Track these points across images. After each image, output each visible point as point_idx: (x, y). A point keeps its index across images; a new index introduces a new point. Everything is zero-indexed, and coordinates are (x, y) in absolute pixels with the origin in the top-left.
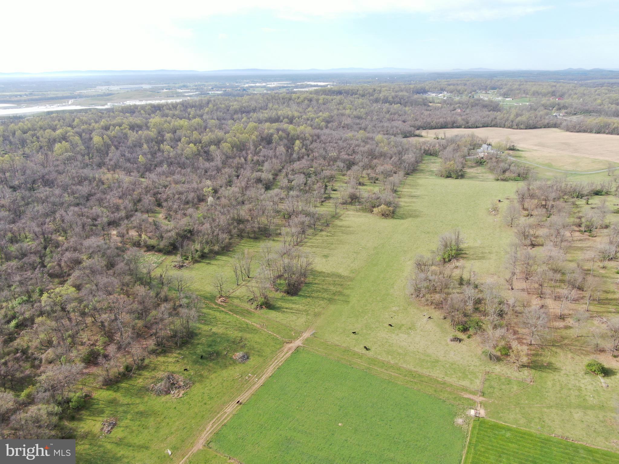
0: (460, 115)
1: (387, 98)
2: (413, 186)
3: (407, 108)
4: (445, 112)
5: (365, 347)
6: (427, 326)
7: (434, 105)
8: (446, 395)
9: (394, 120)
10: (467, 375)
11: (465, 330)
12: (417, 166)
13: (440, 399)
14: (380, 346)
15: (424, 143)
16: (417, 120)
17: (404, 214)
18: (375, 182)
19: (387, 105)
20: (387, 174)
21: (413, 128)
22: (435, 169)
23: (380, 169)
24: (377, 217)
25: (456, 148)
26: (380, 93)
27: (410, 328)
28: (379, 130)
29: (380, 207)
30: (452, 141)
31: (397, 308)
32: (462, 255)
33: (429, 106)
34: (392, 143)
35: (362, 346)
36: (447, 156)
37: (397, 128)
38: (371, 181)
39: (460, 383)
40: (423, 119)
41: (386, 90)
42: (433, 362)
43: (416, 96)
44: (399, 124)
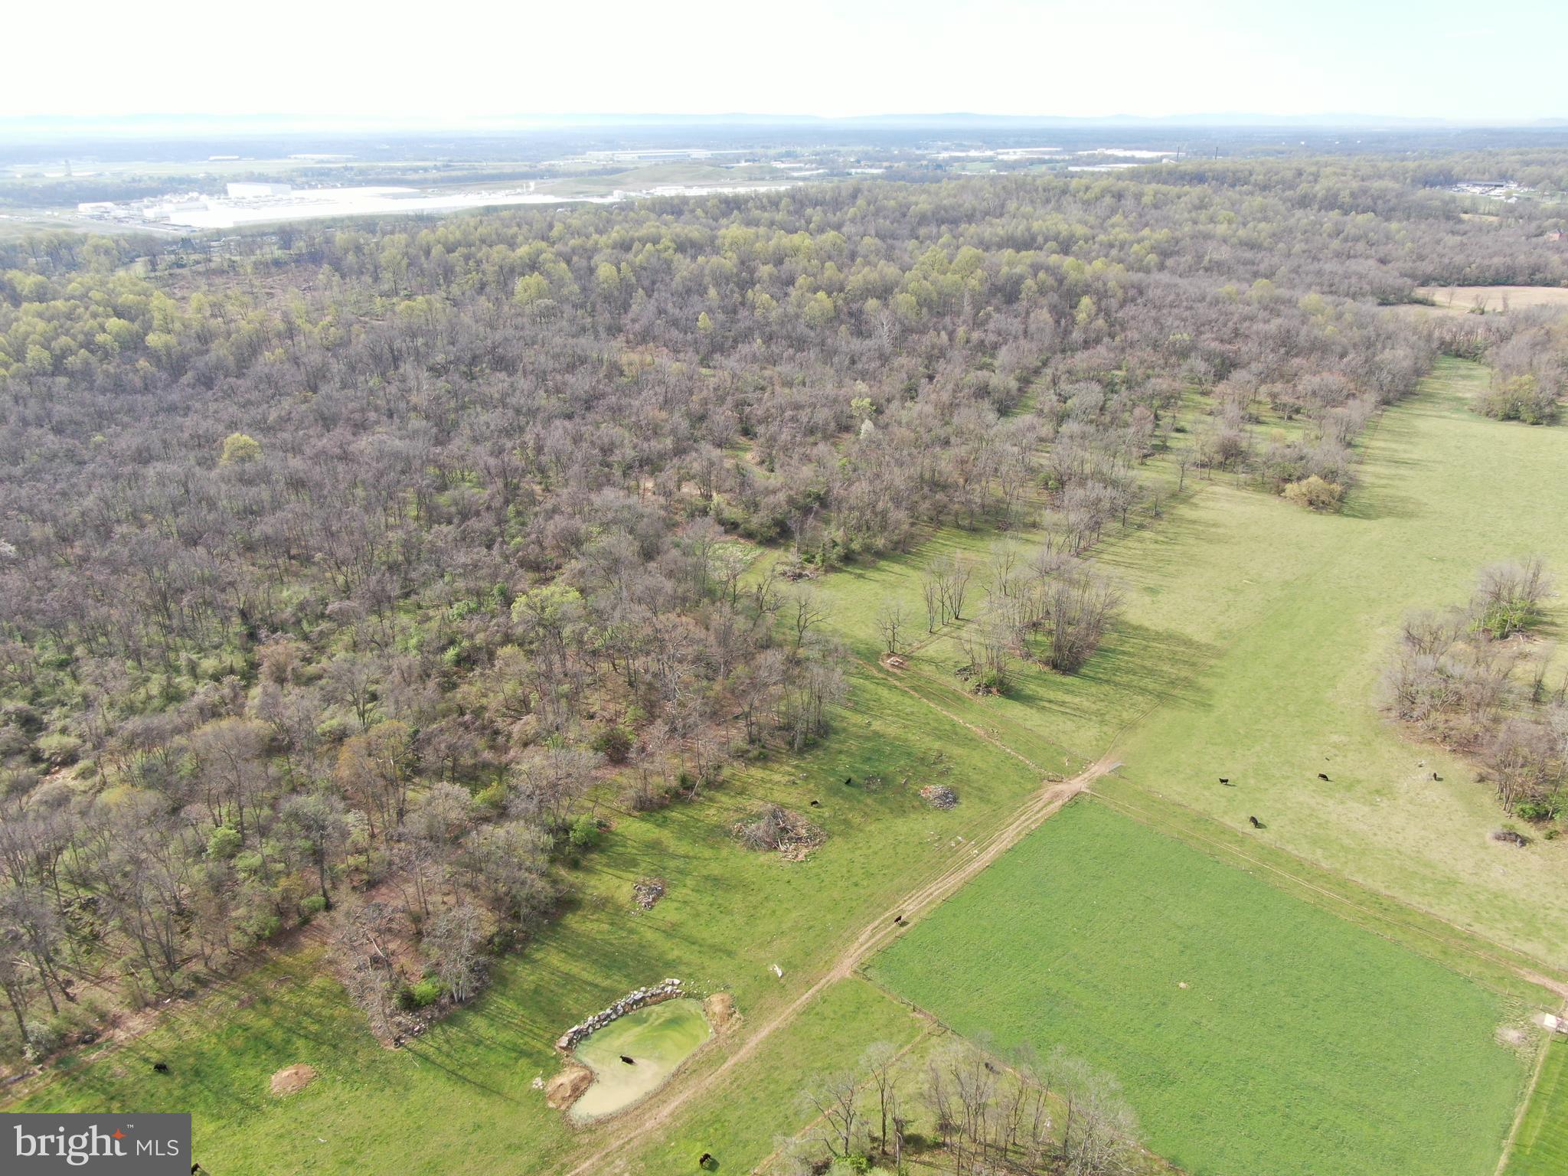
0: (1558, 250)
1: (1336, 196)
2: (1400, 434)
3: (1394, 226)
4: (1511, 240)
5: (1253, 820)
6: (1427, 792)
7: (1477, 218)
8: (1475, 968)
9: (1355, 257)
10: (1540, 929)
11: (1540, 817)
12: (1416, 384)
13: (1458, 974)
14: (1292, 822)
15: (1441, 323)
16: (1421, 258)
17: (1371, 505)
18: (1290, 418)
19: (1335, 214)
20: (1332, 399)
21: (1409, 281)
22: (1468, 395)
23: (1308, 382)
24: (1295, 507)
25: (1539, 339)
26: (1316, 181)
27: (1377, 791)
28: (1309, 279)
29: (1304, 482)
30: (1529, 319)
31: (1344, 739)
32: (1541, 627)
33: (1460, 221)
34: (1348, 317)
35: (1245, 816)
36: (1510, 361)
37: (1361, 277)
38: (1281, 413)
39: (1516, 946)
40: (1442, 256)
41: (1335, 173)
42: (1440, 883)
43: (1423, 193)
44: (1368, 266)
